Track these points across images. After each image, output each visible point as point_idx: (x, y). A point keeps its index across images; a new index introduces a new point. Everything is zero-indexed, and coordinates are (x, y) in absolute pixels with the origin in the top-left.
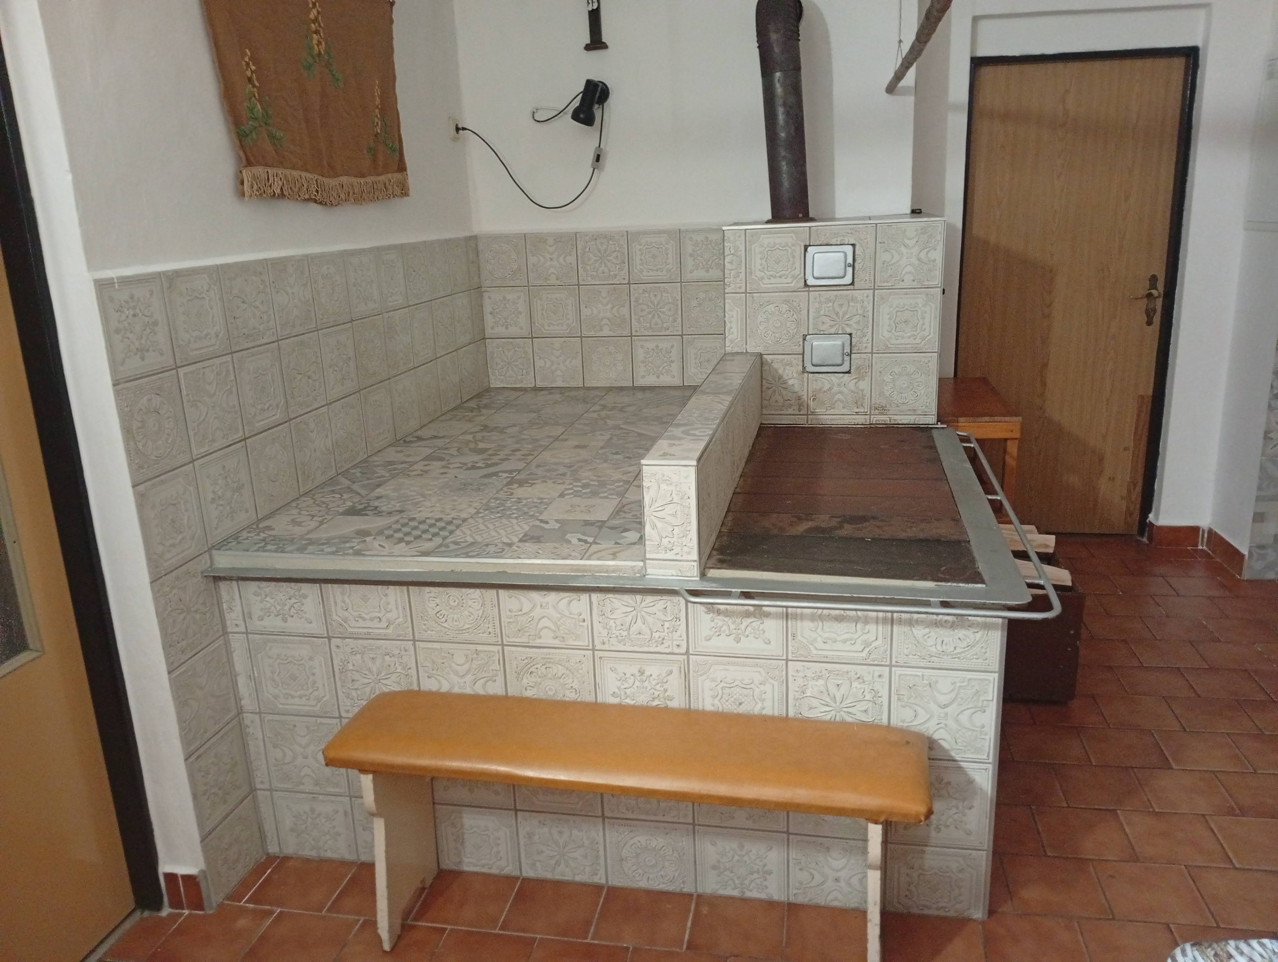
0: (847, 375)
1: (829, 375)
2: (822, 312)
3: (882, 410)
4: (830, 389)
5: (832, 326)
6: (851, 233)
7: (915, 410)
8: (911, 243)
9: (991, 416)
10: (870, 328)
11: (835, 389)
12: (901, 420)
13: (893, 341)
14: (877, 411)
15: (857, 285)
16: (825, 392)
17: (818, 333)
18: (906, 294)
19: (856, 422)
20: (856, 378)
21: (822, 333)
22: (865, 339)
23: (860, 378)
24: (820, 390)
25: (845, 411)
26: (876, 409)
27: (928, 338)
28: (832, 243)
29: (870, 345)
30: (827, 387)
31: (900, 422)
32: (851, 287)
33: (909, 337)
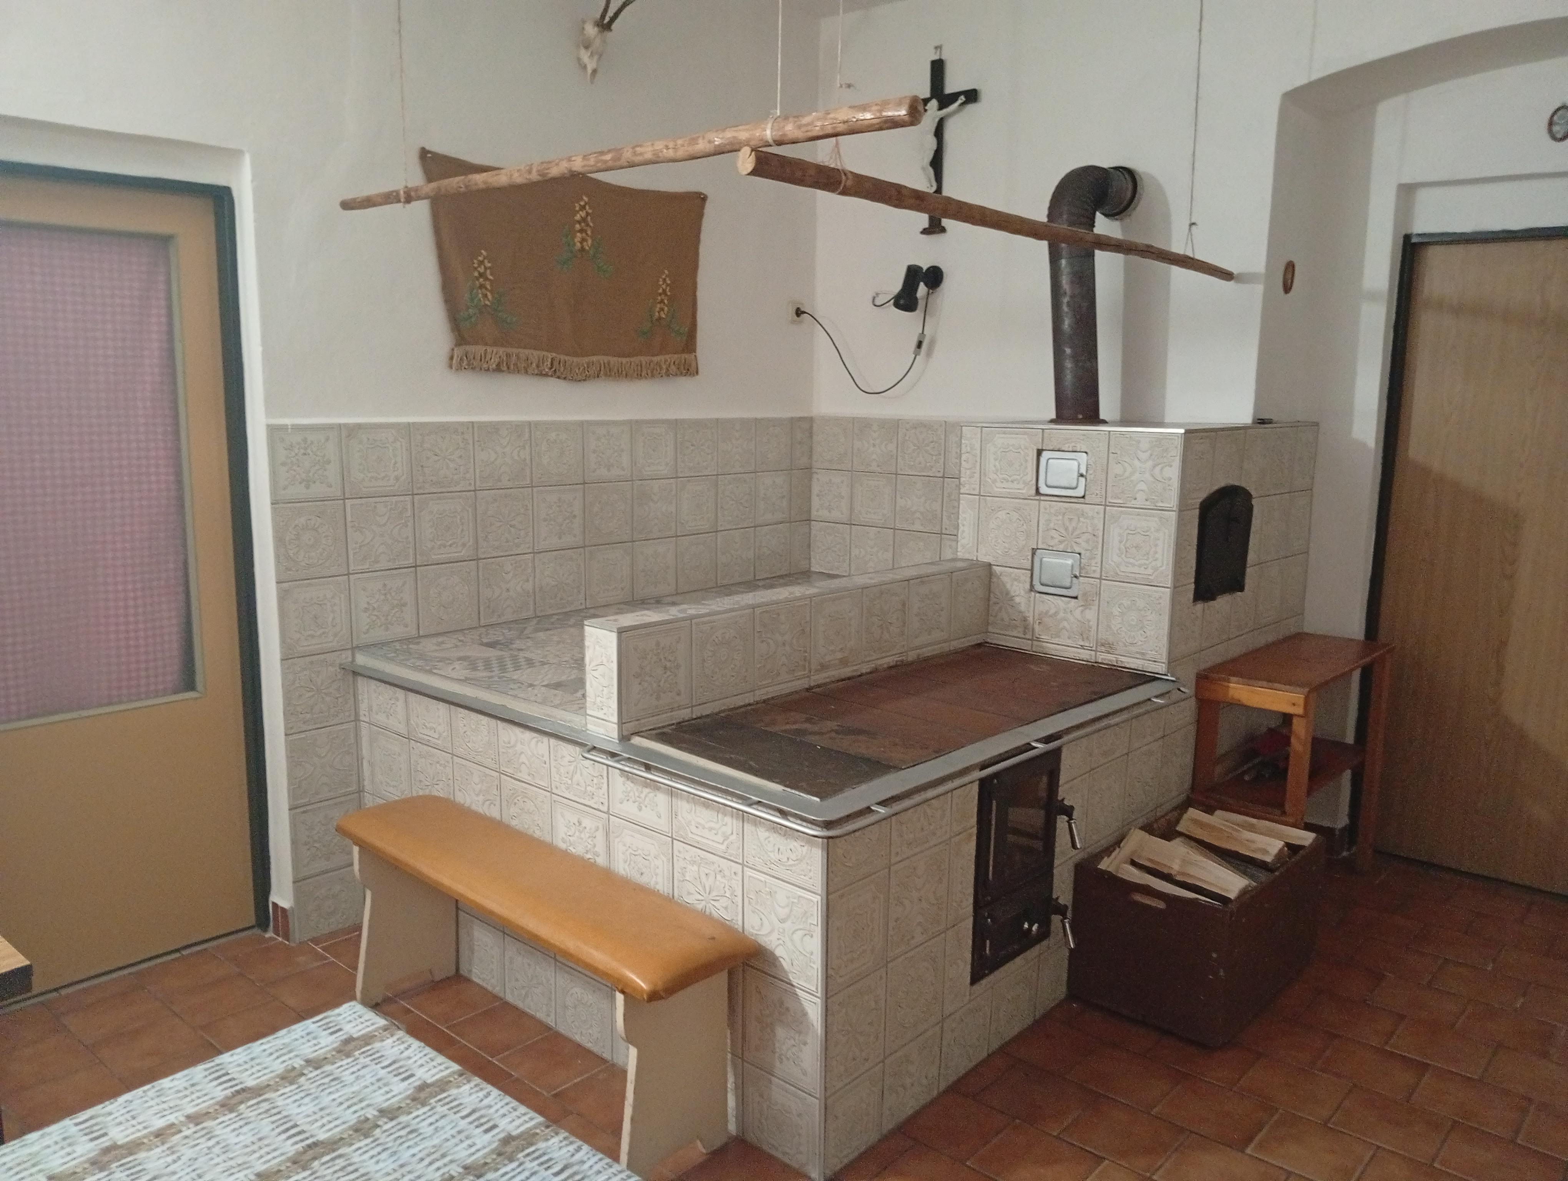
0: (1073, 600)
1: (1055, 597)
2: (1052, 525)
3: (1109, 647)
4: (1056, 613)
5: (1061, 542)
6: (1083, 440)
7: (1143, 654)
8: (1143, 456)
9: (1270, 681)
10: (1100, 549)
11: (1061, 615)
12: (1128, 663)
13: (1123, 568)
14: (1103, 649)
15: (1087, 500)
16: (1051, 616)
17: (1047, 548)
18: (1138, 515)
19: (1081, 657)
20: (1082, 606)
21: (1051, 548)
22: (1093, 562)
23: (1086, 606)
24: (1047, 612)
25: (1069, 642)
26: (1103, 645)
27: (1161, 569)
28: (1063, 449)
29: (1098, 570)
30: (1052, 611)
31: (1128, 666)
32: (1082, 500)
33: (1140, 566)
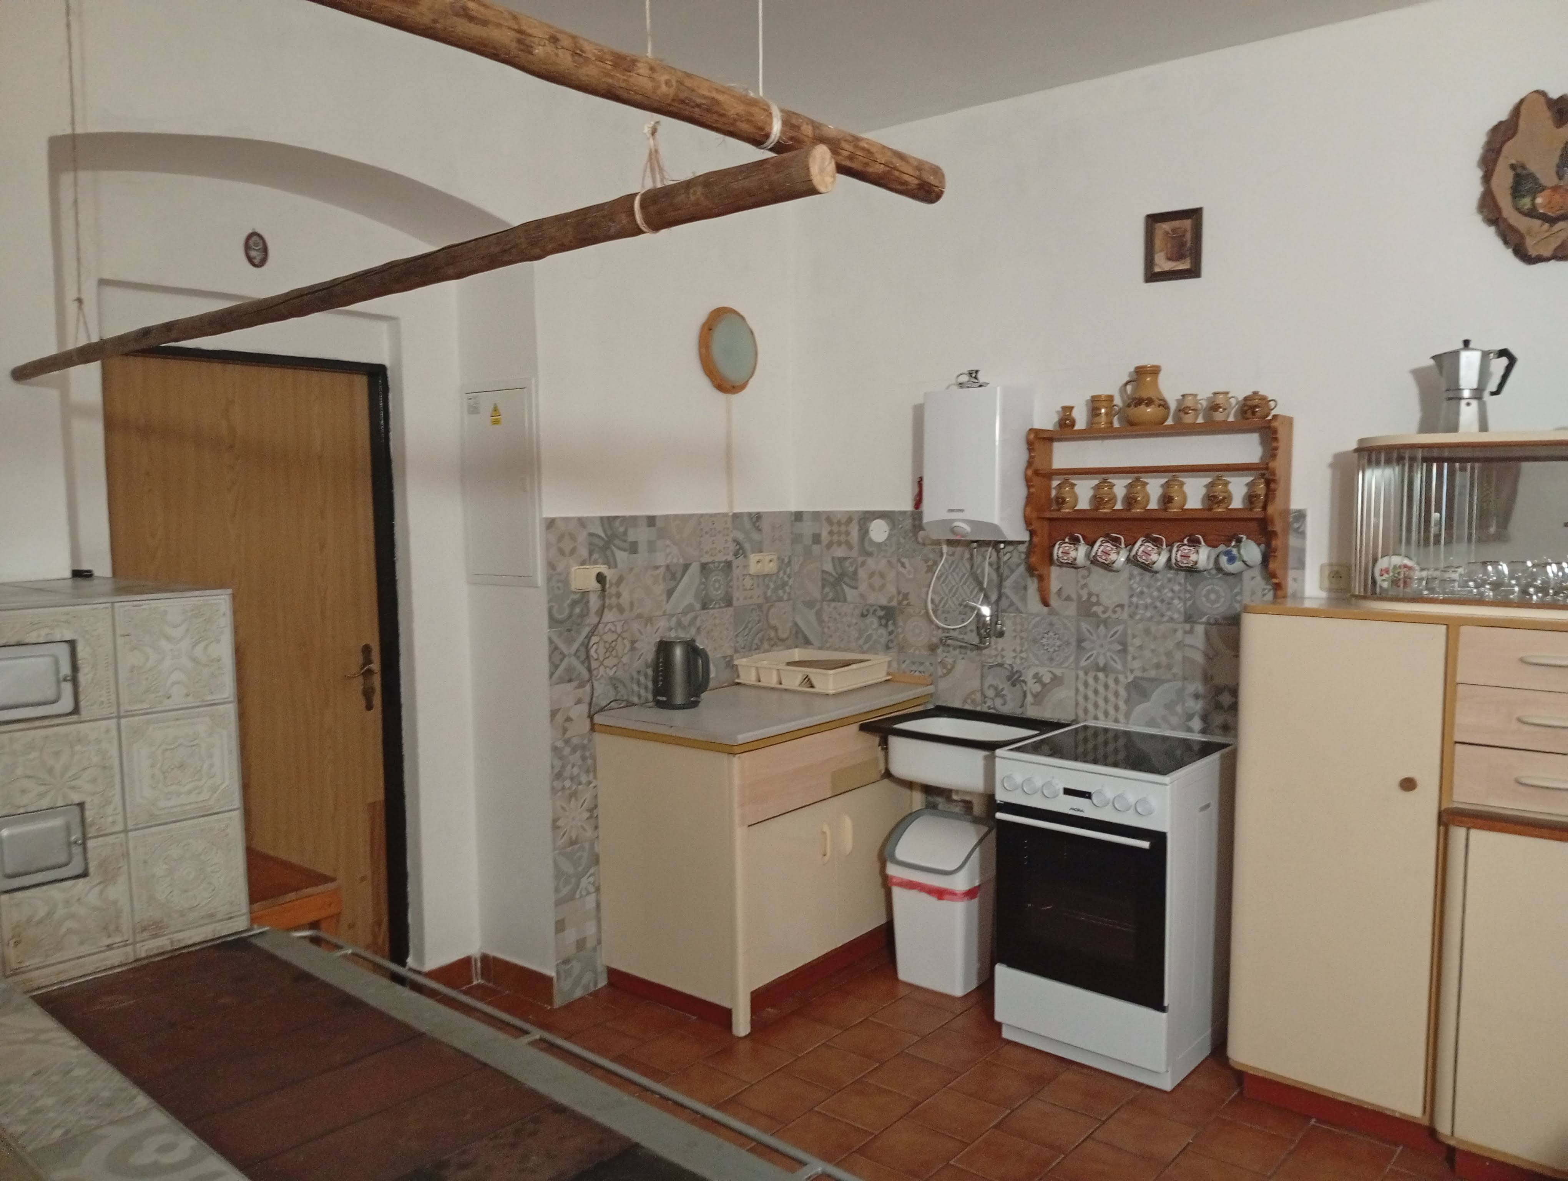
0: (81, 881)
1: (45, 888)
2: (19, 772)
3: (155, 928)
4: (49, 914)
5: (41, 795)
6: (66, 622)
7: (212, 915)
8: (176, 633)
9: (296, 889)
10: (118, 787)
11: (60, 912)
12: (190, 938)
13: (162, 804)
14: (146, 935)
15: (85, 713)
16: (40, 922)
17: (12, 811)
18: (177, 719)
19: (109, 963)
20: (99, 884)
21: (22, 810)
22: (109, 810)
23: (108, 880)
24: (29, 920)
25: (84, 950)
26: (144, 929)
27: (223, 787)
29: (120, 819)
30: (42, 913)
31: (190, 942)
32: (74, 718)
33: (190, 792)
